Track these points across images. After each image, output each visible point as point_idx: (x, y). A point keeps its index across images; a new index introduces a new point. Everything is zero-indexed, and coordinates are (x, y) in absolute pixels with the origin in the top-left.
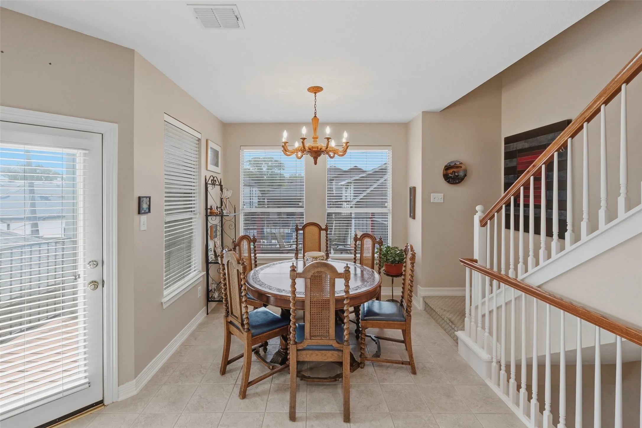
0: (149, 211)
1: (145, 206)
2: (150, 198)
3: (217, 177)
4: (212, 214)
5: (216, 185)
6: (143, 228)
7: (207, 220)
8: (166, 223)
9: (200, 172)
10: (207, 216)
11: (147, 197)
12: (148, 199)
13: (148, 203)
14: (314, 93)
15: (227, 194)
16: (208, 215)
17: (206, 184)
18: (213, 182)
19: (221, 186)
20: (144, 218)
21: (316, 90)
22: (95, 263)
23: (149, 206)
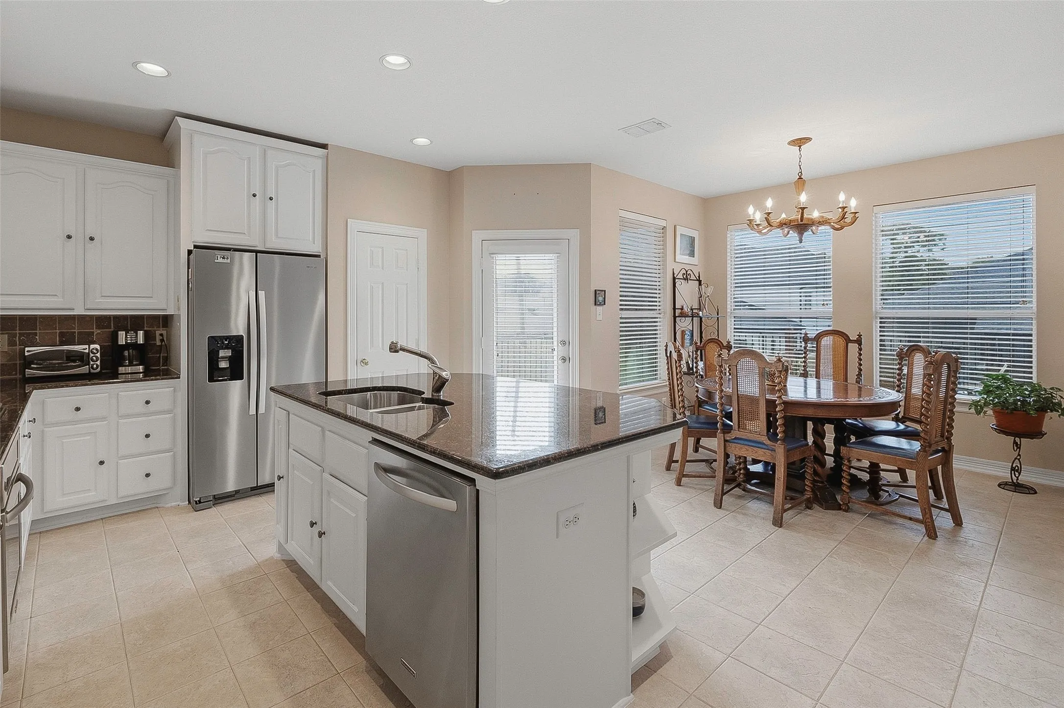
0: (605, 304)
1: (601, 299)
2: (605, 291)
3: (691, 270)
4: (683, 315)
5: (690, 280)
6: (600, 318)
7: (675, 322)
8: (621, 318)
9: (665, 265)
10: (675, 317)
11: (602, 291)
12: (603, 292)
13: (603, 297)
14: (799, 146)
15: (709, 291)
16: (677, 315)
17: (674, 279)
18: (685, 276)
19: (700, 282)
20: (599, 309)
21: (799, 142)
22: (563, 343)
23: (605, 298)
